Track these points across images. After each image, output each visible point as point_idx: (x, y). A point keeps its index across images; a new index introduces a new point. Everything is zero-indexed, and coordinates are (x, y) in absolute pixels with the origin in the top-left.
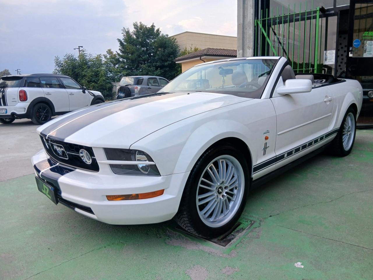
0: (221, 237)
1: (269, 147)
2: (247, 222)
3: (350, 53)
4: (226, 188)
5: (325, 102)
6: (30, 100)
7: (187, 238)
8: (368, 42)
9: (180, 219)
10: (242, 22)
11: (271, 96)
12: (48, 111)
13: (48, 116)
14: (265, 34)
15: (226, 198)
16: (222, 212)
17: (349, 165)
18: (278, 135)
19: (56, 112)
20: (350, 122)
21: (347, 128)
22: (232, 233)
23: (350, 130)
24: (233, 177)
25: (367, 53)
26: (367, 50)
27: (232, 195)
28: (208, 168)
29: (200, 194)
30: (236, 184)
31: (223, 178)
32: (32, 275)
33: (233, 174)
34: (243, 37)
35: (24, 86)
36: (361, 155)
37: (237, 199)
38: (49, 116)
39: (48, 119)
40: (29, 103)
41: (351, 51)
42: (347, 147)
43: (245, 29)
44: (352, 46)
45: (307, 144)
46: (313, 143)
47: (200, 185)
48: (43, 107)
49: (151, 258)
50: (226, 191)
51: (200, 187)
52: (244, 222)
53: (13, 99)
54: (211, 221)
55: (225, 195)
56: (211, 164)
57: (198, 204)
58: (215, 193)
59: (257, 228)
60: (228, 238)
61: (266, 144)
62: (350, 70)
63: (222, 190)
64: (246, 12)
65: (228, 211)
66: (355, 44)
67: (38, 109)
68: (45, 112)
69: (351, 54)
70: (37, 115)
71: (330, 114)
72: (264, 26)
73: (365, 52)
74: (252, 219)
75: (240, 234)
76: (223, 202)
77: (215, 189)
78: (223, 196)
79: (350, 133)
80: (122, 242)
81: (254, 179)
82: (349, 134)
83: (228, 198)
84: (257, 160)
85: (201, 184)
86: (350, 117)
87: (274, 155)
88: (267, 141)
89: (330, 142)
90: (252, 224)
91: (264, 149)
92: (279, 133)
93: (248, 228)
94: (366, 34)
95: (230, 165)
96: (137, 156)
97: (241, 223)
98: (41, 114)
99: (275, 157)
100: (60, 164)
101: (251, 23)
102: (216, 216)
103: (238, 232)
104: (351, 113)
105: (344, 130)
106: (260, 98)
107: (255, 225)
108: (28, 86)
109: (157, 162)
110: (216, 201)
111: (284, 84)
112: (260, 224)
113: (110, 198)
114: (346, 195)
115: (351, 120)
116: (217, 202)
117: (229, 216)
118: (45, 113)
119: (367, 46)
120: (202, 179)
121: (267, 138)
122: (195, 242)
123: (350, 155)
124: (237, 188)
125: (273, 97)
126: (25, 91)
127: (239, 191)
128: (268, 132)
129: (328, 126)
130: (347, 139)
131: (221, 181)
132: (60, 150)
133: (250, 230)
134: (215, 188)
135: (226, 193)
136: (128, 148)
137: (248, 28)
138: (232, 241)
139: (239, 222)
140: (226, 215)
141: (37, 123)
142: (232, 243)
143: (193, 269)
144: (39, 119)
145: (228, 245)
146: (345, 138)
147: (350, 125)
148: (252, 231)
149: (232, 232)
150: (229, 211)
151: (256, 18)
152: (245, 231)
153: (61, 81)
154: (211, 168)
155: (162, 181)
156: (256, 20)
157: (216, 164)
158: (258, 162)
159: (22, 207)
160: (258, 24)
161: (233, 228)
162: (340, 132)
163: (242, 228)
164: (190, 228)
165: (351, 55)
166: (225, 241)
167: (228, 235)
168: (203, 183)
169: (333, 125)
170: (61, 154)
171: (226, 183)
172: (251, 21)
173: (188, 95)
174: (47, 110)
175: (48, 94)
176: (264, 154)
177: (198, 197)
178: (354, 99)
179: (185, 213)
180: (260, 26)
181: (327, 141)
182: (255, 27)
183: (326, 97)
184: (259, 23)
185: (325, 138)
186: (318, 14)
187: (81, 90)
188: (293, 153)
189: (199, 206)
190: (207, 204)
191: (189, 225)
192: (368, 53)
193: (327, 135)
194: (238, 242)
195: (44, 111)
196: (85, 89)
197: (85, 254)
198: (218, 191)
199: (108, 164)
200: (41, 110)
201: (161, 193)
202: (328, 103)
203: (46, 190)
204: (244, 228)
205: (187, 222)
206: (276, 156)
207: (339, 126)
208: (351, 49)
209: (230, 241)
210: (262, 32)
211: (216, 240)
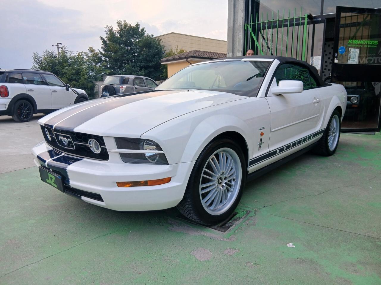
0: (220, 224)
1: (263, 142)
2: (243, 212)
3: (335, 59)
4: (225, 179)
5: (313, 103)
6: (11, 96)
7: (188, 225)
8: (352, 49)
9: (184, 206)
10: (232, 25)
11: (266, 96)
12: (30, 108)
13: (30, 113)
14: (255, 39)
15: (225, 188)
16: (221, 202)
17: (334, 164)
18: (272, 132)
19: (38, 109)
20: (335, 124)
21: (332, 129)
22: (230, 222)
23: (335, 131)
24: (232, 169)
25: (351, 60)
26: (351, 57)
27: (230, 186)
28: (210, 159)
29: (203, 183)
30: (234, 177)
31: (223, 169)
32: (43, 258)
33: (232, 167)
34: (233, 41)
35: (6, 82)
36: (345, 156)
37: (235, 190)
38: (31, 113)
39: (29, 116)
40: (11, 99)
41: (337, 57)
42: (331, 147)
43: (235, 32)
44: (337, 52)
45: (297, 142)
46: (302, 142)
47: (203, 175)
48: (24, 104)
49: (156, 243)
50: (226, 181)
51: (203, 177)
52: (240, 212)
54: (211, 209)
55: (225, 185)
56: (213, 156)
57: (201, 192)
58: (215, 183)
59: (252, 216)
60: (227, 225)
61: (261, 139)
62: (335, 75)
63: (222, 180)
64: (236, 14)
65: (227, 200)
66: (340, 50)
67: (20, 106)
68: (26, 109)
69: (336, 60)
70: (18, 113)
71: (318, 115)
72: (253, 30)
73: (350, 59)
74: (247, 209)
75: (237, 222)
76: (223, 191)
77: (216, 179)
78: (223, 186)
79: (335, 134)
80: (126, 229)
81: (249, 173)
82: (334, 135)
83: (227, 188)
84: (253, 155)
85: (204, 174)
86: (335, 119)
87: (268, 151)
88: (262, 137)
89: (316, 142)
90: (247, 214)
91: (259, 144)
92: (272, 130)
93: (244, 216)
94: (351, 42)
95: (230, 158)
96: (145, 146)
97: (238, 213)
98: (23, 111)
99: (269, 153)
100: (65, 154)
101: (242, 27)
102: (216, 205)
103: (236, 220)
104: (336, 116)
105: (329, 131)
106: (256, 97)
107: (250, 215)
108: (10, 82)
109: (166, 151)
110: (216, 190)
111: (278, 85)
112: (255, 213)
113: (121, 184)
114: (332, 189)
115: (336, 122)
116: (217, 191)
117: (226, 206)
118: (26, 111)
119: (352, 53)
120: (205, 169)
121: (262, 134)
122: (196, 229)
123: (334, 154)
124: (235, 180)
125: (267, 96)
126: (6, 86)
127: (236, 183)
128: (263, 128)
129: (314, 126)
130: (332, 140)
131: (221, 172)
132: (65, 141)
133: (247, 218)
134: (216, 178)
135: (226, 183)
136: (139, 138)
137: (238, 31)
138: (231, 228)
139: (236, 212)
140: (225, 204)
141: (18, 121)
142: (230, 229)
143: (197, 250)
144: (21, 116)
145: (227, 231)
146: (330, 139)
147: (335, 126)
148: (248, 219)
149: (230, 220)
150: (227, 201)
151: (246, 22)
152: (241, 220)
153: (44, 77)
154: (213, 160)
155: (171, 169)
156: (246, 24)
157: (217, 156)
158: (254, 156)
159: (19, 199)
160: (247, 28)
161: (230, 217)
162: (326, 132)
163: (239, 217)
164: (192, 215)
165: (336, 61)
166: (224, 228)
167: (226, 223)
168: (205, 173)
169: (321, 126)
170: (66, 144)
171: (225, 174)
172: (241, 25)
173: (188, 92)
174: (29, 107)
175: (31, 90)
176: (259, 149)
177: (201, 186)
178: (339, 102)
179: (189, 200)
180: (250, 29)
181: (314, 141)
182: (245, 30)
183: (315, 98)
184: (249, 27)
185: (313, 137)
186: (306, 21)
187: (65, 88)
188: (284, 150)
189: (202, 194)
190: (207, 193)
191: (192, 212)
192: (352, 60)
193: (315, 135)
194: (236, 228)
195: (26, 108)
196: (69, 87)
197: (92, 239)
198: (219, 181)
199: (118, 153)
200: (22, 107)
201: (168, 180)
202: (316, 105)
203: (52, 179)
204: (241, 217)
205: (191, 208)
206: (270, 152)
207: (325, 126)
208: (336, 55)
209: (229, 227)
210: (252, 36)
211: (215, 227)
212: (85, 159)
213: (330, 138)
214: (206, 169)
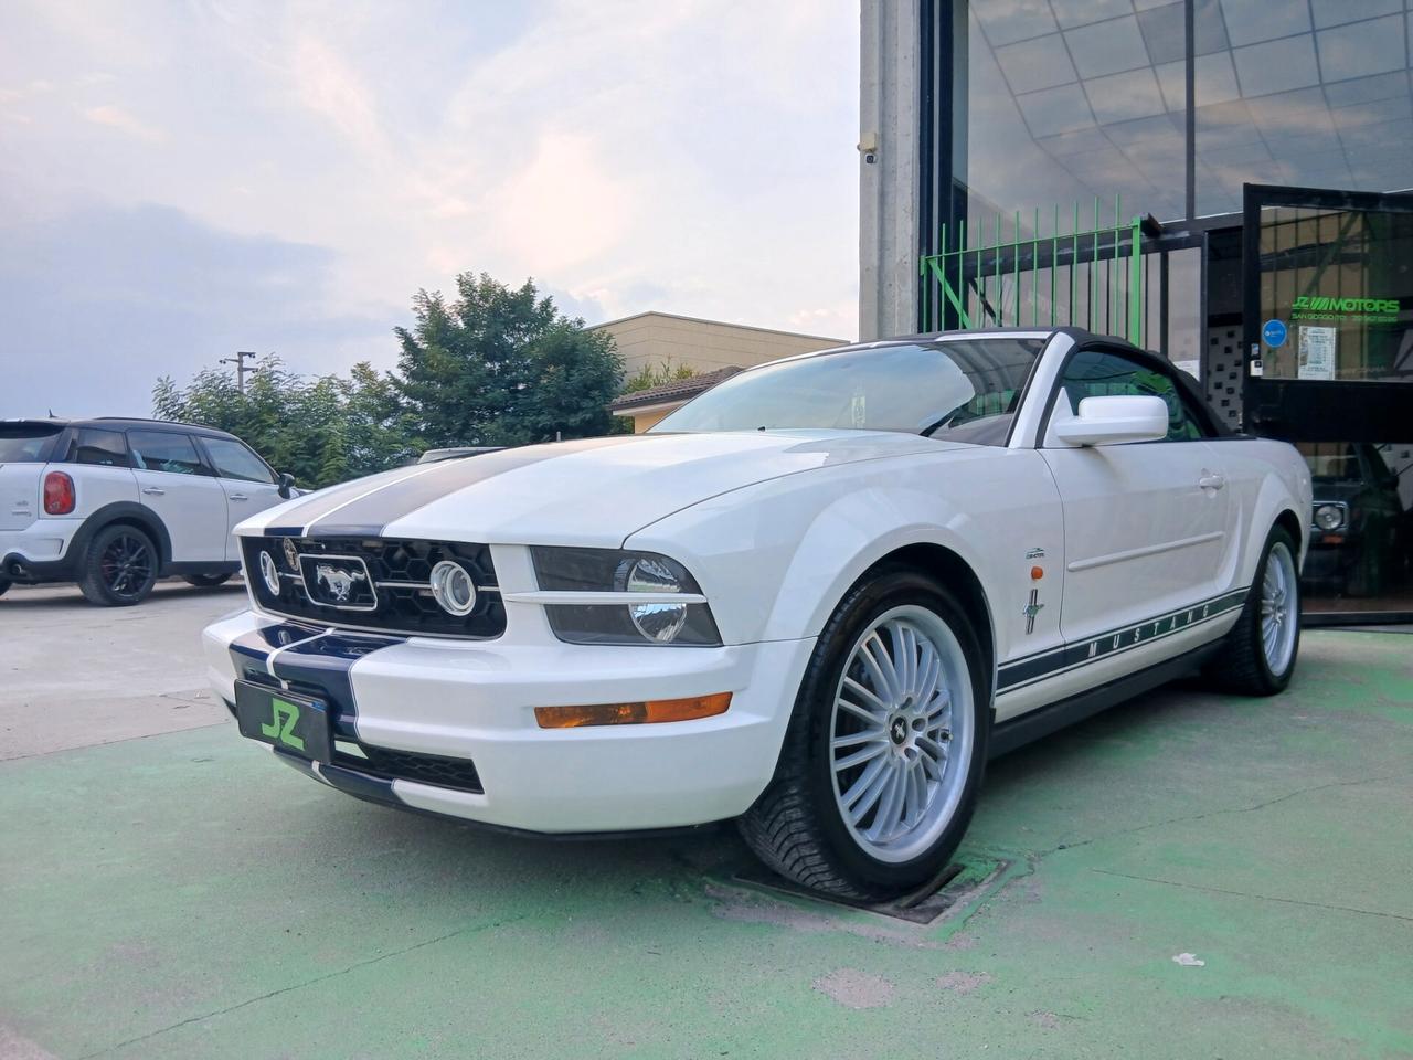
0: (905, 901)
1: (1042, 606)
2: (986, 863)
3: (1253, 363)
4: (917, 724)
5: (1203, 487)
6: (85, 508)
8: (1311, 330)
9: (772, 817)
10: (875, 261)
11: (1039, 445)
12: (147, 556)
13: (144, 574)
14: (958, 305)
15: (917, 760)
16: (903, 817)
17: (1294, 718)
18: (1071, 571)
19: (174, 560)
20: (1282, 581)
21: (1274, 595)
22: (941, 893)
23: (1282, 603)
24: (936, 694)
25: (1309, 365)
26: (1310, 358)
27: (935, 755)
28: (861, 644)
29: (840, 733)
30: (944, 724)
31: (909, 687)
33: (937, 687)
34: (881, 312)
35: (68, 460)
36: (1328, 694)
37: (950, 771)
38: (150, 575)
39: (142, 585)
40: (82, 522)
41: (1257, 357)
42: (1275, 662)
43: (887, 283)
44: (1258, 340)
45: (1157, 624)
46: (1173, 625)
47: (839, 702)
48: (128, 539)
49: (674, 952)
50: (919, 734)
51: (841, 710)
52: (972, 864)
53: (19, 504)
54: (870, 839)
55: (917, 749)
56: (870, 633)
57: (837, 766)
58: (883, 735)
59: (1021, 877)
60: (933, 902)
61: (1035, 593)
62: (1258, 421)
63: (905, 729)
64: (888, 227)
65: (924, 812)
66: (1268, 333)
67: (111, 547)
68: (133, 558)
69: (1256, 366)
70: (103, 570)
71: (1220, 533)
72: (952, 276)
73: (1304, 364)
74: (999, 855)
75: (968, 895)
76: (909, 772)
77: (885, 719)
78: (908, 752)
79: (1284, 615)
80: (553, 912)
81: (1000, 717)
82: (1280, 618)
83: (923, 759)
84: (1010, 648)
85: (843, 696)
86: (1280, 559)
87: (1059, 640)
88: (1039, 584)
89: (1222, 638)
90: (1002, 870)
91: (1027, 610)
92: (1070, 566)
93: (991, 878)
94: (1303, 305)
95: (929, 651)
96: (632, 583)
97: (964, 867)
98: (119, 566)
99: (1063, 649)
100: (339, 629)
101: (909, 265)
102: (886, 827)
103: (959, 888)
104: (1280, 545)
105: (1264, 601)
106: (1007, 446)
107: (1013, 871)
108: (80, 461)
109: (710, 595)
110: (887, 766)
111: (1076, 412)
112: (1031, 867)
113: (550, 717)
114: (1305, 791)
115: (1285, 571)
116: (890, 770)
117: (924, 832)
118: (132, 564)
119: (1309, 341)
120: (845, 679)
121: (1037, 574)
122: (815, 913)
123: (1287, 691)
124: (951, 737)
125: (1045, 445)
126: (67, 475)
127: (956, 747)
128: (1039, 553)
129: (1211, 575)
130: (1274, 636)
131: (904, 695)
132: (340, 581)
133: (1002, 883)
134: (887, 715)
135: (919, 742)
136: (618, 547)
137: (897, 282)
138: (948, 912)
139: (956, 865)
140: (918, 825)
141: (100, 599)
142: (947, 916)
143: (834, 976)
144: (111, 584)
145: (936, 920)
146: (1270, 631)
147: (1281, 585)
148: (1007, 886)
149: (939, 888)
150: (924, 817)
151: (925, 249)
152: (982, 888)
153: (203, 447)
154: (871, 646)
155: (731, 662)
156: (923, 258)
157: (884, 633)
158: (1012, 656)
159: (134, 824)
160: (929, 269)
161: (937, 880)
162: (1253, 601)
163: (973, 880)
164: (805, 851)
165: (1255, 371)
166: (922, 912)
167: (928, 896)
168: (848, 694)
169: (1233, 574)
170: (342, 594)
171: (916, 708)
172: (908, 259)
173: (761, 432)
174: (144, 551)
175: (155, 492)
176: (1030, 630)
177: (836, 743)
178: (1287, 495)
179: (794, 791)
180: (939, 274)
181: (1213, 629)
182: (921, 278)
183: (1205, 472)
184: (934, 265)
185: (1209, 615)
186: (1137, 239)
187: (277, 487)
188: (1115, 647)
189: (840, 774)
190: (859, 770)
191: (804, 837)
192: (1312, 365)
193: (1217, 606)
194: (969, 911)
195: (133, 553)
196: (291, 483)
197: (430, 942)
198: (894, 732)
200: (119, 550)
201: (720, 704)
202: (1213, 494)
203: (285, 717)
204: (977, 879)
205: (800, 824)
206: (1065, 645)
207: (1247, 581)
208: (1255, 350)
209: (939, 910)
210: (947, 297)
211: (889, 908)
212: (412, 641)
213: (1269, 625)
214: (848, 680)
